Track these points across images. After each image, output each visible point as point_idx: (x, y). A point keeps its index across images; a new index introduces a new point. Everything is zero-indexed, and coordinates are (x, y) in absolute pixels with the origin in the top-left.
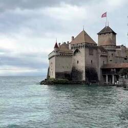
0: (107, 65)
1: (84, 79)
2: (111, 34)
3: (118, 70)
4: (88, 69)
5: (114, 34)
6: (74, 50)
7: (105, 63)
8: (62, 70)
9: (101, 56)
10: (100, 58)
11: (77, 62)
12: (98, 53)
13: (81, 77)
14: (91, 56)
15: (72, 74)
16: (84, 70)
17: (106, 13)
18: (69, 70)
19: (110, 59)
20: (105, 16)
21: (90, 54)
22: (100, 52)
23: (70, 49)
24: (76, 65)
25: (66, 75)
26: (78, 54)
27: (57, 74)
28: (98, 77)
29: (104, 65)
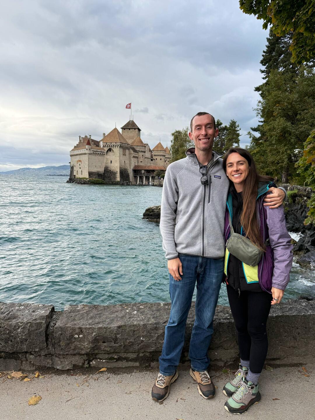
0: (138, 166)
1: (118, 179)
2: (137, 130)
3: (148, 171)
4: (122, 170)
5: (139, 130)
6: (106, 149)
7: (136, 164)
8: (94, 170)
9: (134, 157)
10: (132, 159)
11: (110, 162)
12: (130, 154)
13: (115, 178)
14: (124, 156)
15: (104, 174)
16: (119, 171)
17: (130, 104)
18: (101, 170)
19: (140, 161)
20: (130, 108)
21: (123, 155)
22: (133, 153)
23: (102, 147)
24: (109, 165)
25: (99, 175)
26: (110, 153)
27: (90, 174)
28: (129, 178)
29: (135, 166)
